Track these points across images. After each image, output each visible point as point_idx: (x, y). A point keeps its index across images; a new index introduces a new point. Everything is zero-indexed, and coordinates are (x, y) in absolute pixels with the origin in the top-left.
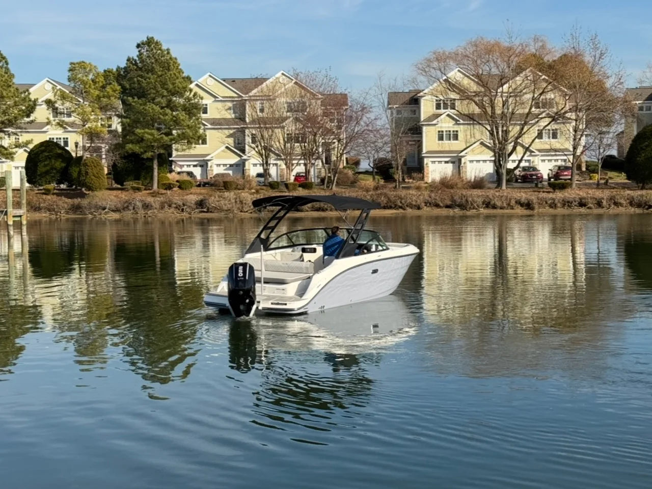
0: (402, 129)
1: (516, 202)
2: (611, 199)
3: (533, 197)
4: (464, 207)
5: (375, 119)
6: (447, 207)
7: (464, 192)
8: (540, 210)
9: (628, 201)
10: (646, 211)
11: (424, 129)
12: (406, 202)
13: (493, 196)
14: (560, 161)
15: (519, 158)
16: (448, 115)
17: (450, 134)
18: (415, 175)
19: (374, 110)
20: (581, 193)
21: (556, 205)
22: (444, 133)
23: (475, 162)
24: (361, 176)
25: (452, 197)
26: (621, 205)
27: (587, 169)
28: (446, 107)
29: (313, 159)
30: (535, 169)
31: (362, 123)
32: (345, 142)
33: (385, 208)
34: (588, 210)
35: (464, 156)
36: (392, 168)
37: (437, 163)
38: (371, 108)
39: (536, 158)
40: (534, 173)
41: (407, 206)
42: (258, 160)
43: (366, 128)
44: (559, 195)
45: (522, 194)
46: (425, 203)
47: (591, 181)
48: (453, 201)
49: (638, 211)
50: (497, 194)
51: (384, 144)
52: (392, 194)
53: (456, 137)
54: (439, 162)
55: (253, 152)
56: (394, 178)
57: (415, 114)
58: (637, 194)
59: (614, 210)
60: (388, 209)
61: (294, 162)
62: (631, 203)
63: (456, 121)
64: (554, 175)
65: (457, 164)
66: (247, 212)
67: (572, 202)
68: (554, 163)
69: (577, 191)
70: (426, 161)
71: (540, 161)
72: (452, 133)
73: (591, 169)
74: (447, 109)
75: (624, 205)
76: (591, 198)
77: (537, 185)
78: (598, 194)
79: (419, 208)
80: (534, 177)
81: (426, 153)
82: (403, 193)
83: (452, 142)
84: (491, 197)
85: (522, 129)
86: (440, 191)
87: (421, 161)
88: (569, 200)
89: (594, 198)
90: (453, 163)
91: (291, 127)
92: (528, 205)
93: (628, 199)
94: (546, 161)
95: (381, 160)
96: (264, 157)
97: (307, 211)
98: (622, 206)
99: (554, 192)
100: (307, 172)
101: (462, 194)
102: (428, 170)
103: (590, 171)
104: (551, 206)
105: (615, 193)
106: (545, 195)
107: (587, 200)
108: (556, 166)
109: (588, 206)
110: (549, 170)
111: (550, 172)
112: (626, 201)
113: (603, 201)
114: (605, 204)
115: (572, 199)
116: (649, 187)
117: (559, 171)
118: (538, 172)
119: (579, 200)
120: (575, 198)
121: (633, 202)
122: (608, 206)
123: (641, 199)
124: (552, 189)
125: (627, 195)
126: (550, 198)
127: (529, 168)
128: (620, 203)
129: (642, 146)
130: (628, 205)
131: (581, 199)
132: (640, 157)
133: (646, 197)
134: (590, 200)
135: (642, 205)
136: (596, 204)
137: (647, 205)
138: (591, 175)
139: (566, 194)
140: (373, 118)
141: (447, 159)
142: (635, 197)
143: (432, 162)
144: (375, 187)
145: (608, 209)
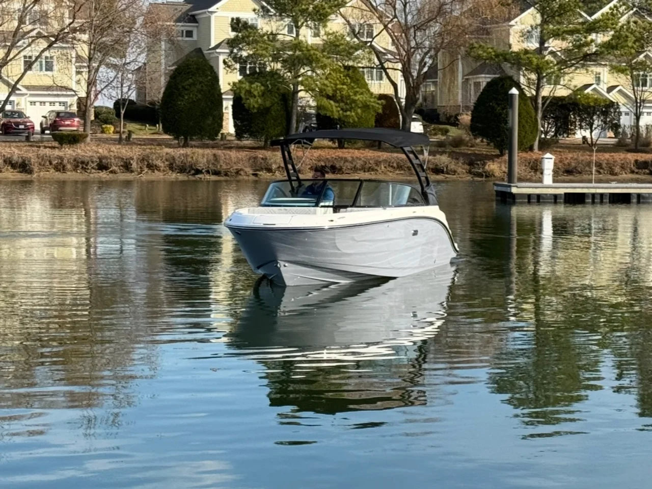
1: (5, 161)
2: (143, 159)
3: (30, 155)
8: (42, 173)
9: (167, 163)
10: (191, 178)
14: (57, 104)
15: (4, 99)
20: (100, 151)
21: (64, 166)
26: (158, 168)
27: (97, 115)
30: (21, 114)
34: (111, 175)
39: (23, 98)
40: (19, 120)
44: (68, 152)
45: (13, 149)
47: (105, 136)
49: (181, 177)
58: (179, 153)
59: (148, 176)
62: (171, 167)
64: (50, 124)
67: (88, 163)
68: (48, 108)
69: (94, 148)
71: (29, 104)
73: (102, 118)
75: (162, 169)
76: (115, 157)
77: (28, 139)
78: (125, 151)
80: (22, 127)
85: (8, 54)
88: (83, 159)
89: (119, 158)
92: (24, 167)
93: (167, 160)
94: (38, 104)
98: (159, 170)
99: (62, 148)
103: (103, 122)
104: (57, 169)
105: (148, 150)
106: (48, 151)
107: (109, 160)
108: (53, 111)
109: (111, 169)
110: (43, 117)
111: (44, 120)
112: (164, 162)
113: (132, 162)
114: (136, 167)
115: (88, 159)
116: (193, 143)
117: (57, 119)
118: (26, 120)
119: (98, 160)
120: (92, 156)
121: (174, 165)
122: (139, 170)
123: (185, 161)
124: (57, 142)
125: (164, 154)
126: (55, 156)
127: (13, 113)
128: (156, 166)
129: (184, 84)
130: (167, 168)
131: (100, 159)
132: (182, 100)
133: (192, 158)
134: (113, 161)
135: (186, 169)
136: (122, 166)
137: (193, 169)
138: (104, 126)
139: (79, 151)
142: (176, 158)
145: (141, 173)
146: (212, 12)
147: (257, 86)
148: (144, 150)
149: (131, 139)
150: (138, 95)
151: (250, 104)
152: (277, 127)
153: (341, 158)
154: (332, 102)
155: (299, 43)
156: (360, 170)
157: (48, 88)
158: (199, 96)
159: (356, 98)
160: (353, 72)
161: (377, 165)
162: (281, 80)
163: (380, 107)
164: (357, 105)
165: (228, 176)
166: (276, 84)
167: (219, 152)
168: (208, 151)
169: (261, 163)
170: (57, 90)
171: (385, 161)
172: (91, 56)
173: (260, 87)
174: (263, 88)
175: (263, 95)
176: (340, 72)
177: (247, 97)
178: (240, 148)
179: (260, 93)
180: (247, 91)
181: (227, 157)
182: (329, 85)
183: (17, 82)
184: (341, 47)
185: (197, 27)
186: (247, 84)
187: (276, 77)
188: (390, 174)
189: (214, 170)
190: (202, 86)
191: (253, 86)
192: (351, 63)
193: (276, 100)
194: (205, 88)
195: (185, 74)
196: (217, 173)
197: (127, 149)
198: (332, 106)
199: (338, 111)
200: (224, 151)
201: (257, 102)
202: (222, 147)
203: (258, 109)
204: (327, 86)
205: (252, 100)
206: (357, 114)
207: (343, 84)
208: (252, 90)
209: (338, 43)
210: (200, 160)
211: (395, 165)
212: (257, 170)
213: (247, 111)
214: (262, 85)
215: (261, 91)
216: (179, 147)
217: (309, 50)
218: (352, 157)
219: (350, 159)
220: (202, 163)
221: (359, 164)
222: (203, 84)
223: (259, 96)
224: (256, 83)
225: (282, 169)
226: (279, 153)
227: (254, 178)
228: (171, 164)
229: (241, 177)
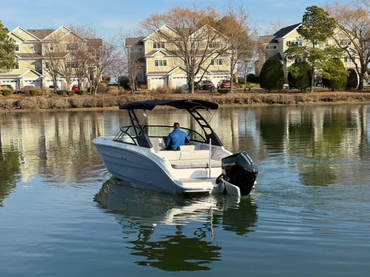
0: (134, 59)
2: (252, 98)
3: (209, 98)
5: (119, 54)
7: (171, 95)
9: (261, 99)
10: (271, 105)
11: (147, 59)
13: (187, 98)
14: (224, 77)
15: (201, 76)
16: (161, 51)
18: (142, 86)
19: (117, 48)
20: (236, 96)
21: (222, 102)
22: (159, 62)
23: (176, 78)
24: (111, 87)
27: (239, 82)
28: (159, 47)
29: (83, 77)
30: (210, 82)
31: (111, 56)
32: (101, 67)
34: (240, 105)
35: (170, 75)
36: (129, 82)
37: (155, 79)
38: (116, 47)
39: (211, 76)
40: (209, 84)
42: (51, 78)
43: (113, 59)
44: (223, 97)
45: (203, 96)
47: (241, 89)
49: (267, 105)
50: (189, 96)
51: (124, 68)
52: (129, 97)
53: (165, 64)
54: (156, 78)
55: (47, 73)
56: (130, 88)
57: (141, 51)
58: (266, 95)
59: (254, 105)
61: (72, 79)
62: (263, 101)
64: (221, 85)
65: (166, 79)
66: (44, 108)
68: (220, 79)
69: (233, 94)
70: (148, 78)
71: (213, 78)
72: (163, 62)
73: (241, 82)
74: (160, 48)
76: (241, 98)
77: (211, 91)
78: (245, 96)
80: (210, 87)
81: (148, 73)
82: (136, 96)
83: (163, 67)
85: (202, 59)
86: (157, 95)
87: (145, 77)
88: (229, 99)
89: (243, 98)
90: (164, 79)
91: (69, 58)
93: (261, 98)
94: (216, 77)
95: (123, 77)
96: (54, 76)
97: (80, 107)
98: (258, 103)
99: (221, 95)
100: (80, 85)
101: (169, 97)
102: (150, 83)
104: (219, 103)
105: (254, 95)
106: (216, 97)
107: (239, 99)
108: (222, 80)
109: (240, 103)
111: (218, 83)
113: (248, 99)
114: (249, 101)
115: (231, 99)
116: (272, 91)
117: (223, 83)
118: (212, 84)
123: (268, 99)
124: (219, 93)
125: (260, 96)
126: (219, 98)
127: (207, 81)
128: (257, 101)
129: (268, 69)
131: (235, 99)
132: (268, 75)
133: (271, 97)
135: (269, 102)
136: (244, 101)
137: (272, 102)
138: (241, 85)
139: (228, 96)
140: (117, 53)
141: (160, 77)
142: (265, 97)
143: (152, 78)
144: (119, 93)
145: (251, 104)
146: (284, 39)
149: (250, 90)
152: (306, 83)
153: (332, 95)
154: (328, 73)
155: (314, 50)
156: (340, 100)
158: (274, 73)
159: (338, 71)
160: (338, 60)
161: (347, 97)
162: (307, 65)
163: (349, 74)
164: (338, 74)
165: (286, 104)
166: (305, 66)
167: (282, 95)
168: (278, 94)
169: (299, 98)
171: (351, 96)
174: (299, 69)
175: (300, 71)
176: (332, 61)
177: (293, 72)
178: (290, 93)
180: (293, 70)
181: (285, 96)
182: (326, 66)
184: (332, 51)
185: (278, 44)
186: (293, 67)
187: (305, 64)
188: (353, 101)
190: (275, 69)
191: (295, 68)
192: (336, 57)
193: (305, 73)
195: (269, 64)
196: (281, 103)
197: (247, 94)
198: (328, 75)
199: (330, 77)
200: (284, 94)
201: (297, 74)
203: (298, 77)
204: (326, 67)
205: (295, 74)
206: (339, 77)
207: (333, 65)
208: (295, 70)
209: (330, 49)
210: (274, 98)
211: (355, 97)
212: (297, 101)
213: (294, 78)
214: (299, 67)
216: (267, 93)
217: (317, 53)
218: (337, 95)
219: (336, 95)
221: (340, 97)
223: (298, 72)
224: (297, 67)
225: (307, 100)
226: (306, 94)
227: (296, 104)
228: (263, 100)
229: (291, 104)
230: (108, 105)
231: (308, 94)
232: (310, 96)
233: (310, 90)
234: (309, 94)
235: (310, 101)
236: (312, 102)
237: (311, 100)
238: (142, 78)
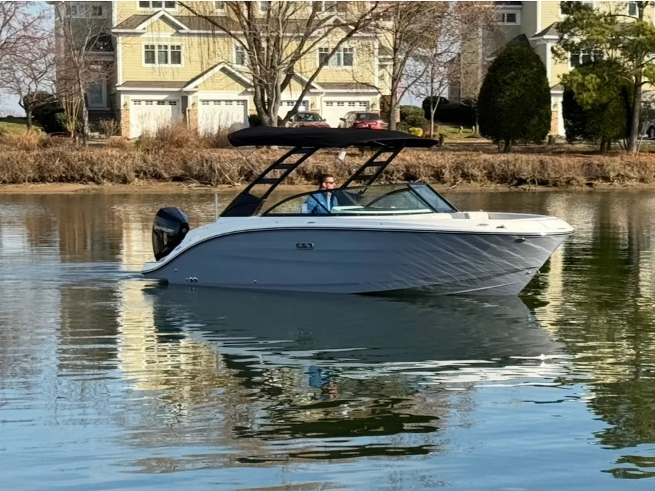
0: (87, 39)
1: (297, 172)
2: (457, 168)
3: (327, 164)
4: (206, 179)
5: (39, 18)
6: (177, 179)
7: (207, 153)
9: (485, 172)
10: (513, 189)
11: (120, 39)
12: (100, 170)
13: (257, 161)
14: (357, 104)
15: (297, 99)
16: (163, 18)
17: (166, 52)
18: (103, 123)
20: (408, 158)
22: (157, 50)
23: (211, 103)
25: (185, 163)
26: (474, 178)
27: (403, 116)
28: (157, 4)
30: (316, 117)
33: (61, 180)
35: (193, 92)
36: (62, 110)
37: (143, 103)
39: (318, 98)
40: (315, 123)
41: (103, 177)
43: (23, 33)
46: (136, 171)
48: (187, 168)
49: (502, 188)
50: (265, 157)
51: (47, 67)
52: (74, 155)
53: (177, 58)
54: (147, 101)
56: (65, 130)
58: (499, 159)
59: (463, 187)
60: (68, 181)
62: (490, 176)
63: (178, 28)
64: (350, 128)
65: (180, 104)
67: (393, 172)
68: (347, 109)
70: (123, 98)
71: (324, 104)
72: (169, 50)
73: (409, 119)
74: (160, 6)
75: (479, 178)
76: (425, 166)
78: (436, 158)
79: (125, 181)
81: (124, 85)
82: (95, 154)
83: (170, 65)
84: (253, 161)
85: (301, 47)
86: (162, 152)
87: (113, 99)
88: (387, 168)
89: (429, 166)
90: (173, 103)
93: (484, 168)
94: (335, 104)
95: (42, 96)
98: (475, 180)
99: (362, 155)
101: (202, 157)
102: (127, 116)
103: (409, 124)
107: (417, 169)
108: (352, 112)
109: (420, 180)
110: (341, 119)
111: (342, 123)
112: (481, 171)
113: (444, 171)
114: (448, 177)
115: (393, 167)
116: (516, 148)
117: (358, 122)
118: (322, 123)
119: (404, 169)
120: (398, 165)
121: (493, 174)
122: (452, 180)
123: (506, 169)
124: (357, 149)
125: (482, 161)
126: (356, 164)
127: (307, 115)
128: (472, 175)
129: (505, 78)
130: (486, 177)
131: (407, 167)
132: (503, 97)
133: (515, 165)
134: (422, 170)
135: (507, 179)
136: (432, 176)
137: (516, 179)
138: (411, 129)
140: (36, 15)
141: (162, 97)
142: (496, 165)
143: (135, 101)
144: (41, 141)
145: (455, 184)
147: (592, 78)
148: (458, 156)
149: (443, 144)
150: (452, 91)
151: (582, 100)
152: (616, 127)
155: (642, 25)
157: (347, 85)
158: (523, 91)
162: (620, 71)
165: (557, 186)
166: (614, 75)
167: (547, 158)
168: (533, 157)
169: (597, 170)
170: (356, 88)
172: (397, 47)
173: (595, 79)
174: (598, 80)
175: (599, 88)
177: (580, 91)
178: (571, 153)
179: (596, 87)
180: (579, 84)
181: (557, 163)
183: (312, 79)
185: (521, 9)
186: (580, 75)
187: (614, 66)
189: (541, 179)
190: (527, 80)
191: (587, 78)
193: (615, 95)
194: (530, 82)
195: (506, 65)
196: (543, 183)
197: (439, 156)
200: (552, 157)
201: (591, 97)
202: (550, 153)
203: (593, 105)
205: (585, 95)
208: (586, 83)
210: (524, 167)
212: (592, 179)
213: (580, 108)
214: (598, 77)
215: (597, 84)
216: (500, 152)
220: (526, 171)
222: (527, 78)
223: (594, 90)
224: (591, 75)
225: (621, 177)
226: (618, 159)
227: (588, 188)
228: (490, 173)
229: (573, 188)
230: (5, 178)
231: (622, 159)
232: (629, 165)
233: (628, 148)
234: (627, 159)
235: (630, 178)
236: (635, 183)
237: (632, 175)
238: (101, 102)
